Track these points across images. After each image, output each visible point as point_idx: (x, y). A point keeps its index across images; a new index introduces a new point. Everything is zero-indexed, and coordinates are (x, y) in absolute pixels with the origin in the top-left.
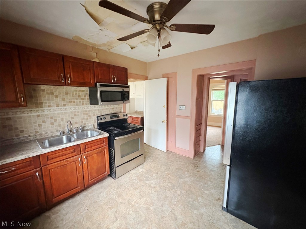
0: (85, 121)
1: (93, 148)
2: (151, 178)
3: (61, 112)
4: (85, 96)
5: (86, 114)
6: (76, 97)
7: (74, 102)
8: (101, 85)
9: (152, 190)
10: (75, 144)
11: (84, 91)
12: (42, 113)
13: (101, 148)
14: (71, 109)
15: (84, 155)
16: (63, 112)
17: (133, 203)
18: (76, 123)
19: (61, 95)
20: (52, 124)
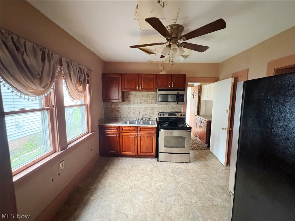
0: (151, 115)
1: (145, 132)
2: (183, 176)
3: (139, 107)
4: (153, 98)
5: (153, 110)
6: (148, 98)
7: (146, 101)
8: (159, 90)
9: (174, 183)
10: (135, 126)
11: (153, 94)
12: (131, 107)
13: (150, 134)
14: (144, 105)
15: (139, 134)
16: (140, 107)
17: (154, 180)
18: (146, 115)
19: (140, 97)
20: (134, 113)
